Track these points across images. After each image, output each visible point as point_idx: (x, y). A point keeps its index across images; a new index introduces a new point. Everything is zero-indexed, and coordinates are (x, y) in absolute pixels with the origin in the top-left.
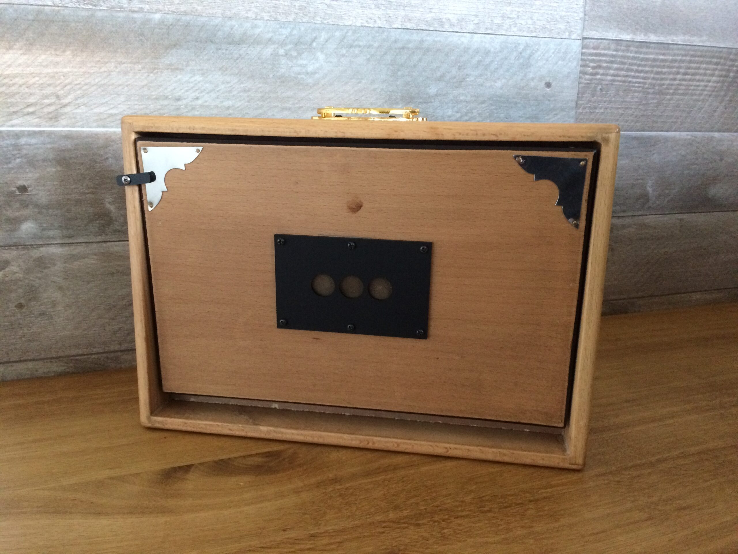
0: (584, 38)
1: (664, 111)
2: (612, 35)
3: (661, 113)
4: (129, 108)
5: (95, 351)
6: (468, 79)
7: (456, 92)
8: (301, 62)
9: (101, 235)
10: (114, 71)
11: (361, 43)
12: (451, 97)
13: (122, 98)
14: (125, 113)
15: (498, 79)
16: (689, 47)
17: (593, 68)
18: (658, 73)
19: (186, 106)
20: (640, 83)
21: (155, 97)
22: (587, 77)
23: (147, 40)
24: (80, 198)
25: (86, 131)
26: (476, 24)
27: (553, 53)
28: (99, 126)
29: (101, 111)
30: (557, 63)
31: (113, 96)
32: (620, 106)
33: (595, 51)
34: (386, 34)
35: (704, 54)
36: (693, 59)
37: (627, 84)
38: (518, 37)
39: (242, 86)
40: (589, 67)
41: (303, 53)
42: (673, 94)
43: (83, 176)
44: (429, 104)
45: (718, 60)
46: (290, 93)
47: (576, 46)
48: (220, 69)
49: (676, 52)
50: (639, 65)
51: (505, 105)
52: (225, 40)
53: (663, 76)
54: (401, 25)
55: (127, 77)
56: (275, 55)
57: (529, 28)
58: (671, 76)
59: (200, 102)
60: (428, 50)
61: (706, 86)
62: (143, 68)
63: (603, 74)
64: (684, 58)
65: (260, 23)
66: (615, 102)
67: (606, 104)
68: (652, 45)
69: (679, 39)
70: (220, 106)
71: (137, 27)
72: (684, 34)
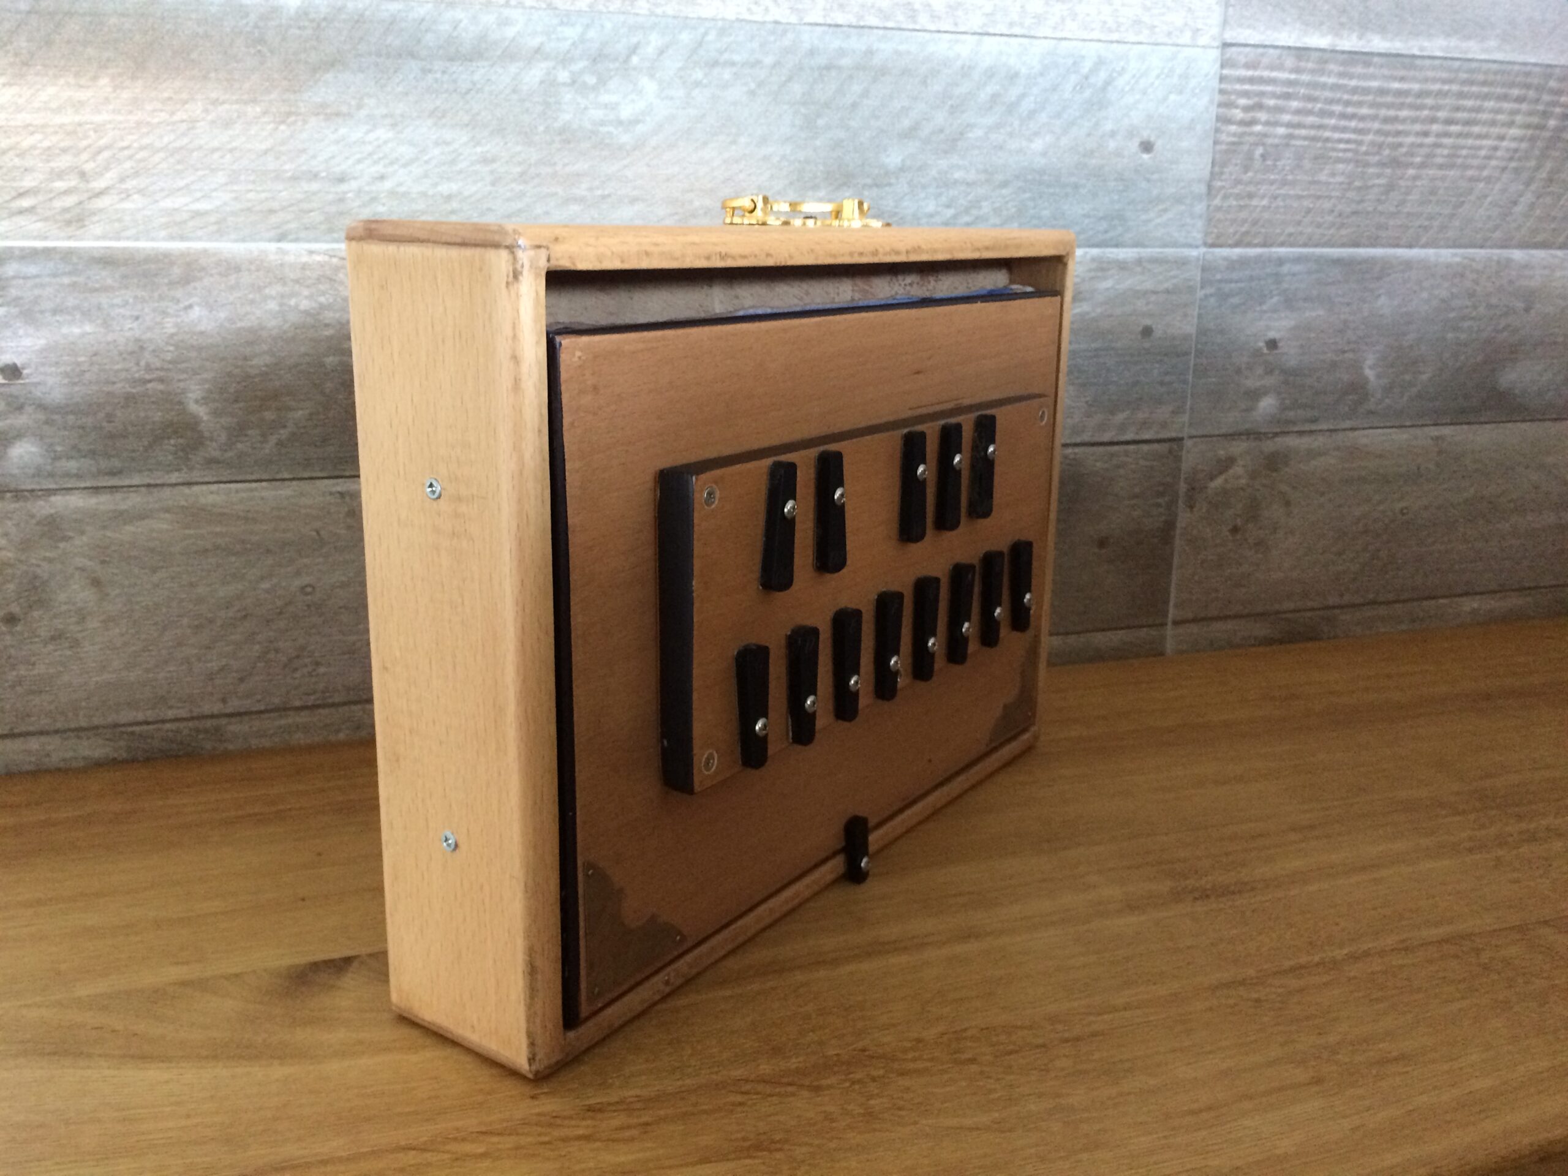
0: (1226, 45)
1: (1403, 202)
2: (1288, 37)
3: (1397, 206)
4: (236, 199)
5: (170, 714)
6: (970, 135)
7: (943, 163)
8: (605, 98)
9: (179, 470)
10: (203, 119)
11: (736, 58)
12: (934, 172)
13: (221, 178)
14: (228, 209)
15: (1036, 134)
16: (1457, 64)
17: (1246, 109)
18: (1386, 120)
19: (359, 192)
20: (1348, 141)
21: (289, 174)
22: (1233, 128)
23: (272, 52)
24: (134, 391)
25: (144, 249)
26: (987, 15)
27: (1158, 77)
28: (171, 238)
29: (176, 206)
30: (1165, 99)
31: (200, 173)
32: (1305, 193)
33: (1250, 73)
34: (790, 36)
35: (1491, 77)
36: (1466, 89)
37: (1319, 145)
38: (1080, 44)
39: (479, 149)
40: (1237, 107)
41: (611, 78)
42: (1423, 165)
43: (141, 344)
44: (887, 189)
45: (1523, 92)
46: (582, 166)
47: (1208, 62)
48: (432, 114)
49: (1430, 74)
50: (1348, 103)
51: (1051, 190)
52: (441, 52)
53: (1401, 127)
54: (825, 17)
55: (231, 132)
56: (549, 84)
57: (1105, 23)
58: (1418, 127)
59: (388, 185)
60: (883, 71)
61: (1496, 148)
62: (265, 113)
63: (1267, 123)
64: (1446, 87)
65: (515, 14)
66: (1293, 183)
67: (1274, 187)
68: (1376, 59)
69: (1436, 46)
70: (430, 193)
71: (251, 24)
72: (1448, 35)
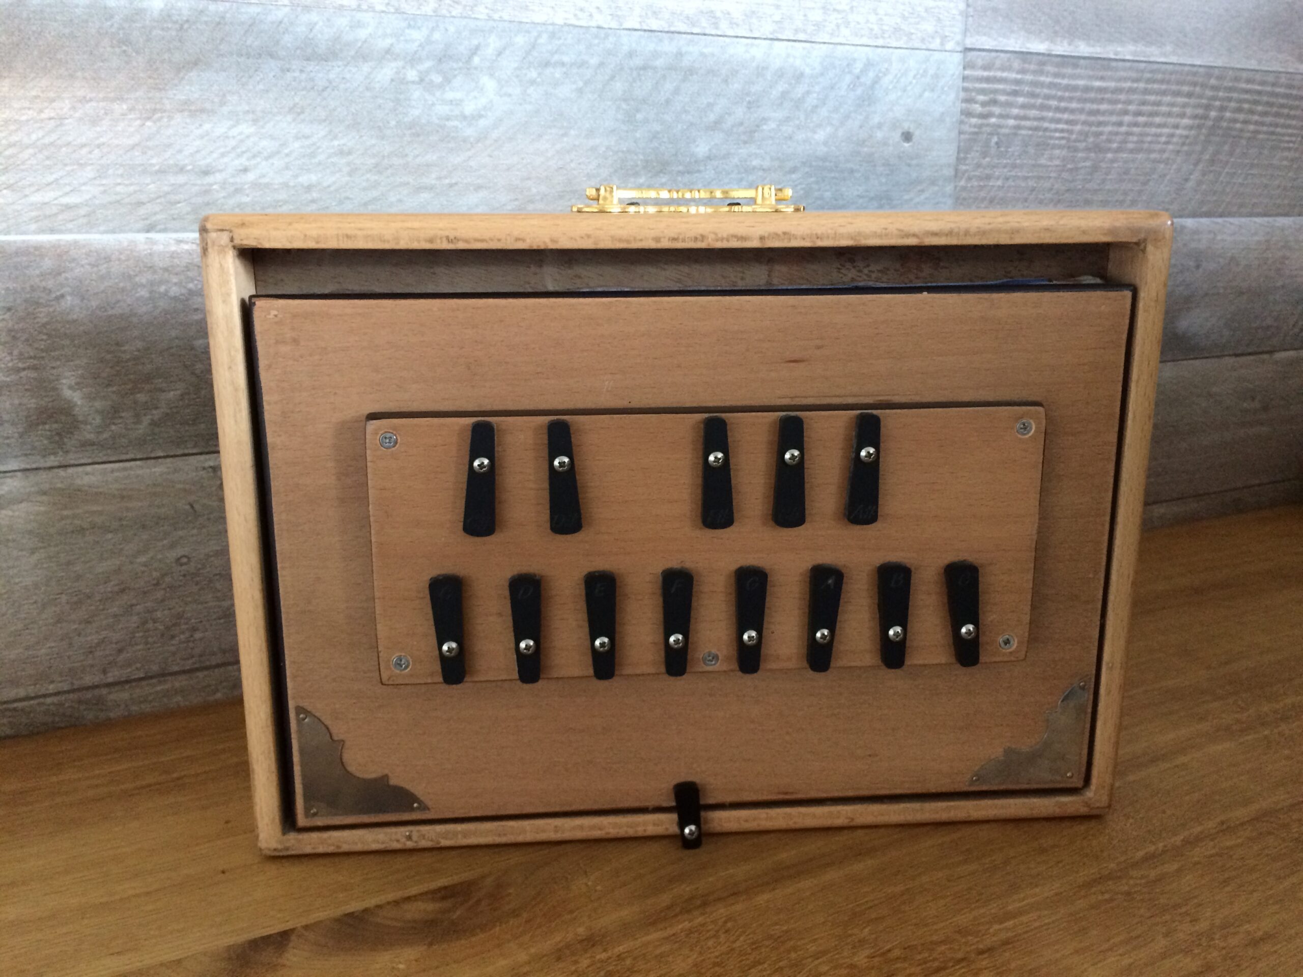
0: (967, 50)
1: (1104, 181)
2: (1014, 43)
3: (1099, 184)
4: (105, 192)
5: (52, 688)
6: (765, 127)
7: (743, 151)
8: (450, 95)
9: (55, 454)
10: (71, 116)
11: (566, 59)
12: (735, 160)
13: (89, 173)
14: (97, 202)
15: (819, 126)
16: (1143, 65)
17: (984, 104)
18: (1092, 113)
19: (224, 183)
20: (1062, 131)
21: (157, 167)
22: (974, 121)
23: (138, 53)
24: (8, 379)
25: (15, 242)
26: (776, 22)
27: (914, 77)
28: (41, 231)
29: (46, 200)
30: (921, 96)
31: (68, 168)
32: (1030, 174)
33: (986, 74)
34: (611, 39)
35: (1167, 77)
36: (1150, 86)
37: (1040, 133)
38: (853, 48)
39: (336, 143)
40: (976, 102)
41: (455, 76)
42: (1119, 150)
43: (13, 334)
44: (697, 175)
45: (1192, 89)
46: (431, 157)
47: (953, 64)
48: (291, 110)
49: (1122, 74)
50: (1061, 99)
51: (833, 175)
52: (298, 52)
53: (1101, 118)
54: (640, 23)
55: (98, 129)
56: (399, 82)
57: (872, 30)
58: (1114, 119)
59: (251, 177)
60: (691, 71)
61: (1172, 135)
62: (131, 110)
63: (1001, 116)
64: (1135, 85)
65: (367, 17)
66: (1021, 166)
67: (1005, 170)
68: (1082, 62)
69: (1127, 51)
70: (292, 184)
71: (116, 25)
72: (1135, 41)
